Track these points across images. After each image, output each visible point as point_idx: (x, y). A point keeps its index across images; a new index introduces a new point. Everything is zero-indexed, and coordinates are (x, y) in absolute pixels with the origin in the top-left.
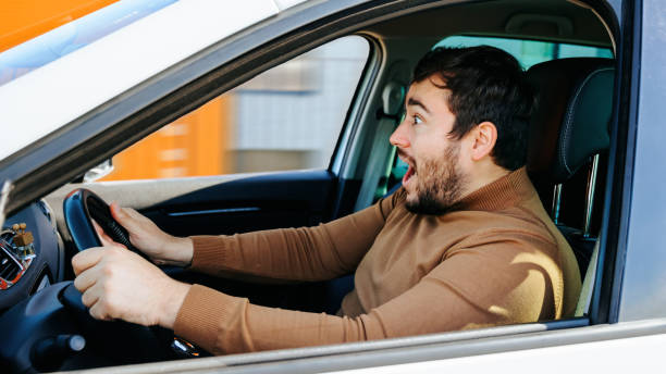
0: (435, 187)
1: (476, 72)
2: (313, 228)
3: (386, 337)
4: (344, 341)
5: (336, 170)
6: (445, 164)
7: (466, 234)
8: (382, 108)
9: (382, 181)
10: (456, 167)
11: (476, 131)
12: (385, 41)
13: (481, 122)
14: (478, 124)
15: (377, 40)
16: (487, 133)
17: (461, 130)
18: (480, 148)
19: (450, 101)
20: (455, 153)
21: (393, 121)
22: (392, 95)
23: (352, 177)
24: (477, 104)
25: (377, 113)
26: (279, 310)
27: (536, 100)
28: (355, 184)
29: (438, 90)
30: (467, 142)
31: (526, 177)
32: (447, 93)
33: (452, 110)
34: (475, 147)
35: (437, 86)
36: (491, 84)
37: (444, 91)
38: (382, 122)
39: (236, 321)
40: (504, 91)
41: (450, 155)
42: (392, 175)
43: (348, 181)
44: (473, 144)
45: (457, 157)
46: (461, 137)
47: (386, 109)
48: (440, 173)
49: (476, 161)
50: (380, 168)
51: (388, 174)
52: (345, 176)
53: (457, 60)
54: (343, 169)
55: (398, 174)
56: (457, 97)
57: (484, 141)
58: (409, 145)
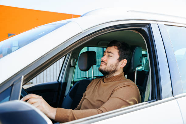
5: (60, 81)
8: (71, 65)
11: (122, 61)
17: (120, 59)
21: (74, 67)
22: (73, 61)
23: (64, 82)
24: (124, 54)
25: (70, 66)
28: (65, 84)
30: (120, 63)
34: (121, 65)
37: (117, 50)
38: (71, 68)
43: (63, 83)
47: (72, 65)
50: (71, 79)
51: (73, 81)
52: (62, 82)
54: (62, 80)
55: (75, 81)
56: (120, 52)
57: (123, 63)
58: (106, 60)
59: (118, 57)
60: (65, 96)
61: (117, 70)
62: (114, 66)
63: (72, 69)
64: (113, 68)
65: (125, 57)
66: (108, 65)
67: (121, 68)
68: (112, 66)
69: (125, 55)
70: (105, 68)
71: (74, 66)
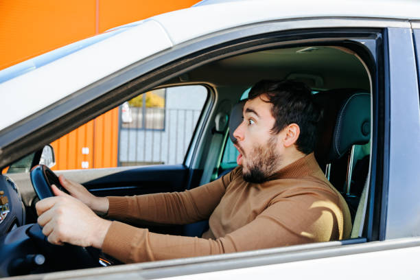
0: (260, 163)
1: (288, 94)
2: (181, 193)
3: (236, 251)
4: (211, 254)
5: (188, 164)
6: (267, 149)
7: (282, 191)
8: (215, 127)
9: (215, 170)
10: (274, 151)
11: (287, 129)
12: (217, 88)
13: (290, 123)
14: (288, 125)
15: (212, 88)
16: (294, 131)
17: (278, 127)
18: (289, 139)
19: (272, 110)
20: (274, 142)
21: (221, 135)
22: (221, 120)
23: (197, 168)
24: (288, 112)
25: (212, 130)
26: (168, 235)
27: (322, 113)
28: (199, 173)
29: (265, 103)
30: (282, 135)
31: (314, 159)
32: (270, 106)
33: (274, 115)
34: (286, 139)
35: (264, 101)
36: (297, 101)
37: (269, 104)
38: (214, 136)
39: (143, 242)
40: (304, 106)
41: (270, 144)
42: (220, 167)
43: (195, 170)
44: (285, 136)
45: (275, 145)
46: (278, 133)
47: (217, 128)
48: (263, 154)
49: (286, 147)
50: (214, 162)
51: (218, 166)
52: (193, 167)
53: (276, 86)
54: (192, 163)
55: (224, 167)
56: (276, 108)
57: (291, 135)
58: (244, 139)
59: (271, 121)
63: (216, 138)
69: (291, 114)
71: (223, 133)
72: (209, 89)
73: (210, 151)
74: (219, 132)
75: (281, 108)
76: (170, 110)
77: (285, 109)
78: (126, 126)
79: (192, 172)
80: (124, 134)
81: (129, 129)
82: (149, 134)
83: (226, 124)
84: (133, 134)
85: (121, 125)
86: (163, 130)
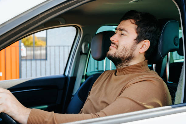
5: (66, 74)
8: (82, 51)
9: (83, 77)
11: (143, 42)
12: (82, 28)
14: (144, 40)
15: (79, 28)
18: (143, 49)
19: (137, 29)
21: (86, 55)
22: (85, 46)
23: (72, 76)
24: (146, 32)
25: (80, 53)
28: (74, 78)
30: (139, 45)
32: (136, 26)
33: (137, 33)
34: (141, 48)
35: (132, 23)
38: (82, 56)
43: (71, 77)
47: (83, 51)
50: (83, 72)
51: (85, 74)
52: (70, 76)
54: (69, 73)
55: (88, 75)
56: (139, 28)
57: (144, 46)
58: (118, 41)
59: (135, 35)
60: (73, 96)
61: (133, 57)
62: (129, 51)
64: (127, 53)
65: (147, 36)
66: (120, 48)
67: (140, 53)
68: (126, 50)
70: (115, 53)
71: (86, 54)
72: (77, 28)
73: (80, 65)
74: (84, 54)
75: (142, 29)
76: (50, 46)
77: (144, 30)
78: (24, 58)
79: (70, 78)
80: (23, 63)
81: (26, 60)
82: (38, 62)
83: (88, 49)
84: (29, 63)
85: (21, 58)
86: (46, 59)
